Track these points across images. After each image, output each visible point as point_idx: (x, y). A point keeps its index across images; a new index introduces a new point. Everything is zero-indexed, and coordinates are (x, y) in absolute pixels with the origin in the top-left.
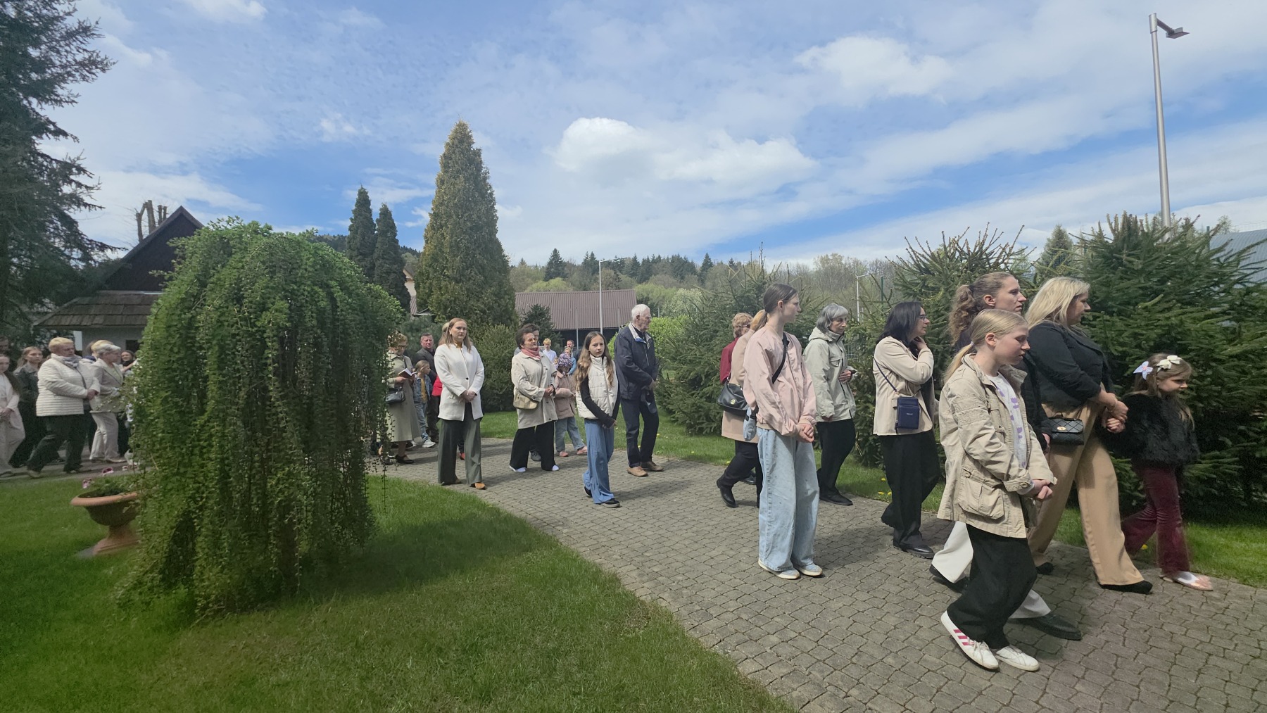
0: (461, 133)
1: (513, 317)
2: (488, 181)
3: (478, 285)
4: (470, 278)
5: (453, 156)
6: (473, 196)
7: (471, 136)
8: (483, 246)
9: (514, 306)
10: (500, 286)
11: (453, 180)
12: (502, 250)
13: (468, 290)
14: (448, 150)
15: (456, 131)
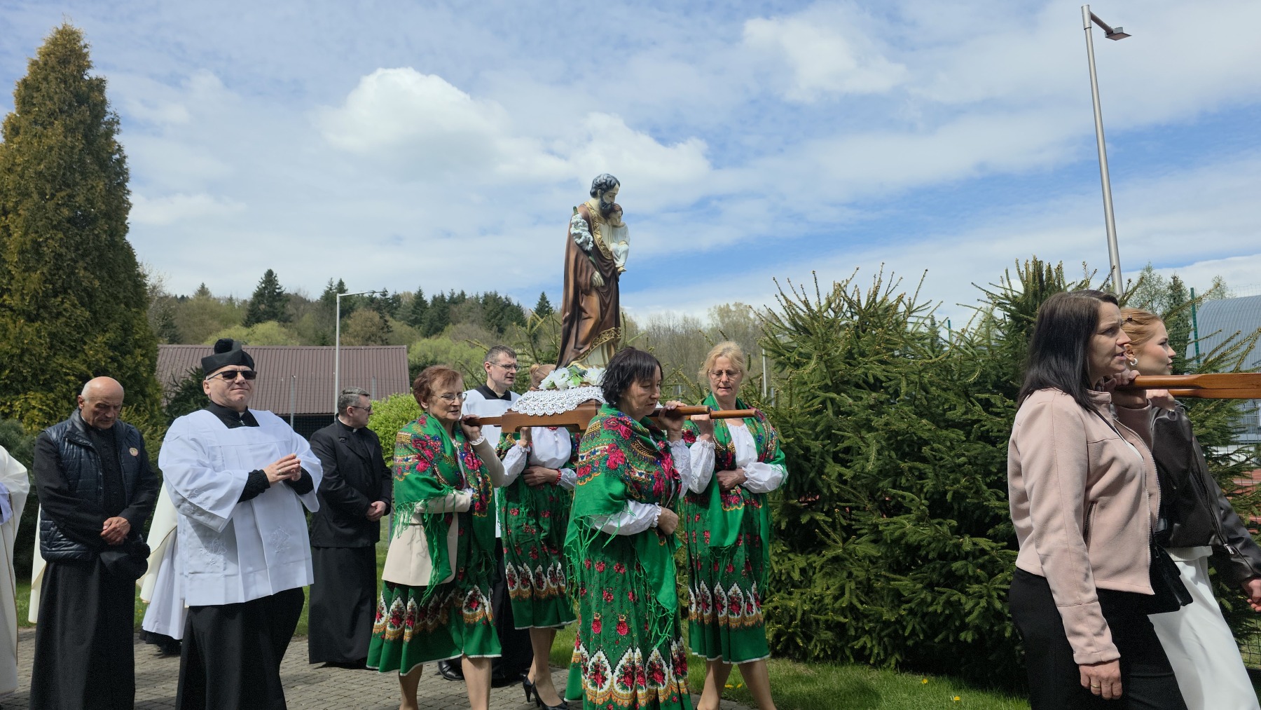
0: (64, 46)
1: (149, 390)
2: (116, 137)
3: (78, 328)
4: (59, 314)
5: (44, 86)
6: (81, 161)
7: (86, 55)
8: (95, 253)
9: (152, 368)
10: (125, 330)
11: (39, 128)
12: (135, 264)
13: (53, 335)
14: (33, 73)
15: (54, 42)
